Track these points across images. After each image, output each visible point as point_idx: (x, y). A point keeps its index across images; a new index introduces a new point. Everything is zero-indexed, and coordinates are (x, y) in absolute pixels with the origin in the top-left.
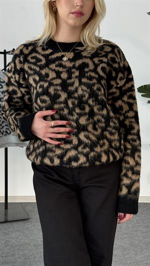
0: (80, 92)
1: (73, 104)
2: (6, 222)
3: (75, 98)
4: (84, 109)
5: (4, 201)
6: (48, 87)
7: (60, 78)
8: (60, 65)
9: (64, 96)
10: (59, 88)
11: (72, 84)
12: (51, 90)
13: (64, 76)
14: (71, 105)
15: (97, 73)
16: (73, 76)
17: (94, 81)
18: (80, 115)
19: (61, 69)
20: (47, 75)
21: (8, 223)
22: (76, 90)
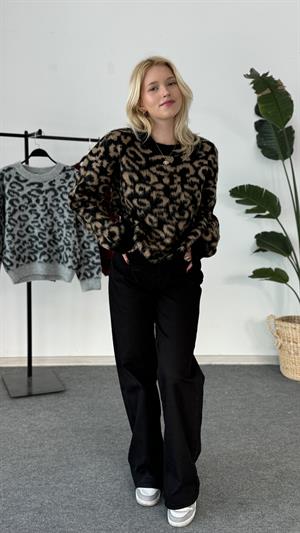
0: (183, 198)
1: (174, 209)
2: (30, 395)
3: (177, 204)
4: (183, 214)
5: (26, 365)
6: (150, 191)
7: (162, 183)
8: (161, 169)
9: (166, 201)
10: (162, 193)
11: (175, 190)
12: (154, 195)
13: (166, 181)
14: (171, 210)
15: (198, 177)
16: (175, 181)
17: (196, 187)
18: (179, 220)
19: (162, 174)
20: (148, 178)
21: (33, 398)
22: (179, 196)
